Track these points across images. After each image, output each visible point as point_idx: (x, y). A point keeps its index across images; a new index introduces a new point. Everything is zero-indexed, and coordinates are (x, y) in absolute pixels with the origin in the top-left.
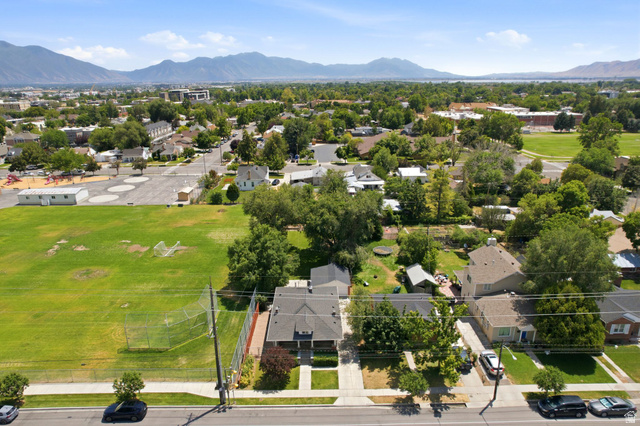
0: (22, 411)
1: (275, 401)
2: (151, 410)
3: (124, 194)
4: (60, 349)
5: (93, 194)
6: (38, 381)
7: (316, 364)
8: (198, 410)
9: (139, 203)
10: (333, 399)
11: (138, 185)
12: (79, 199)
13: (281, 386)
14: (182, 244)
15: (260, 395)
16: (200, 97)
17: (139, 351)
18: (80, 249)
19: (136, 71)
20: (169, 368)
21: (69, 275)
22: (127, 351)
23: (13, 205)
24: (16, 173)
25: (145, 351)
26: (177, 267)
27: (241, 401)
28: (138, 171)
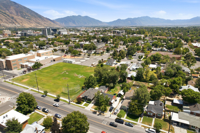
0: (46, 96)
1: (77, 105)
2: (60, 101)
3: (82, 62)
4: (54, 90)
5: (76, 61)
6: (49, 93)
7: (87, 102)
8: (66, 103)
9: (83, 65)
10: (85, 108)
11: (86, 60)
12: (73, 62)
13: (79, 104)
14: (84, 76)
15: (75, 104)
16: (121, 33)
17: (64, 93)
18: (67, 73)
19: (110, 22)
20: (66, 96)
21: (62, 78)
22: (62, 92)
23: (62, 62)
24: (66, 54)
25: (65, 93)
26: (80, 80)
27: (72, 104)
28: (89, 57)
